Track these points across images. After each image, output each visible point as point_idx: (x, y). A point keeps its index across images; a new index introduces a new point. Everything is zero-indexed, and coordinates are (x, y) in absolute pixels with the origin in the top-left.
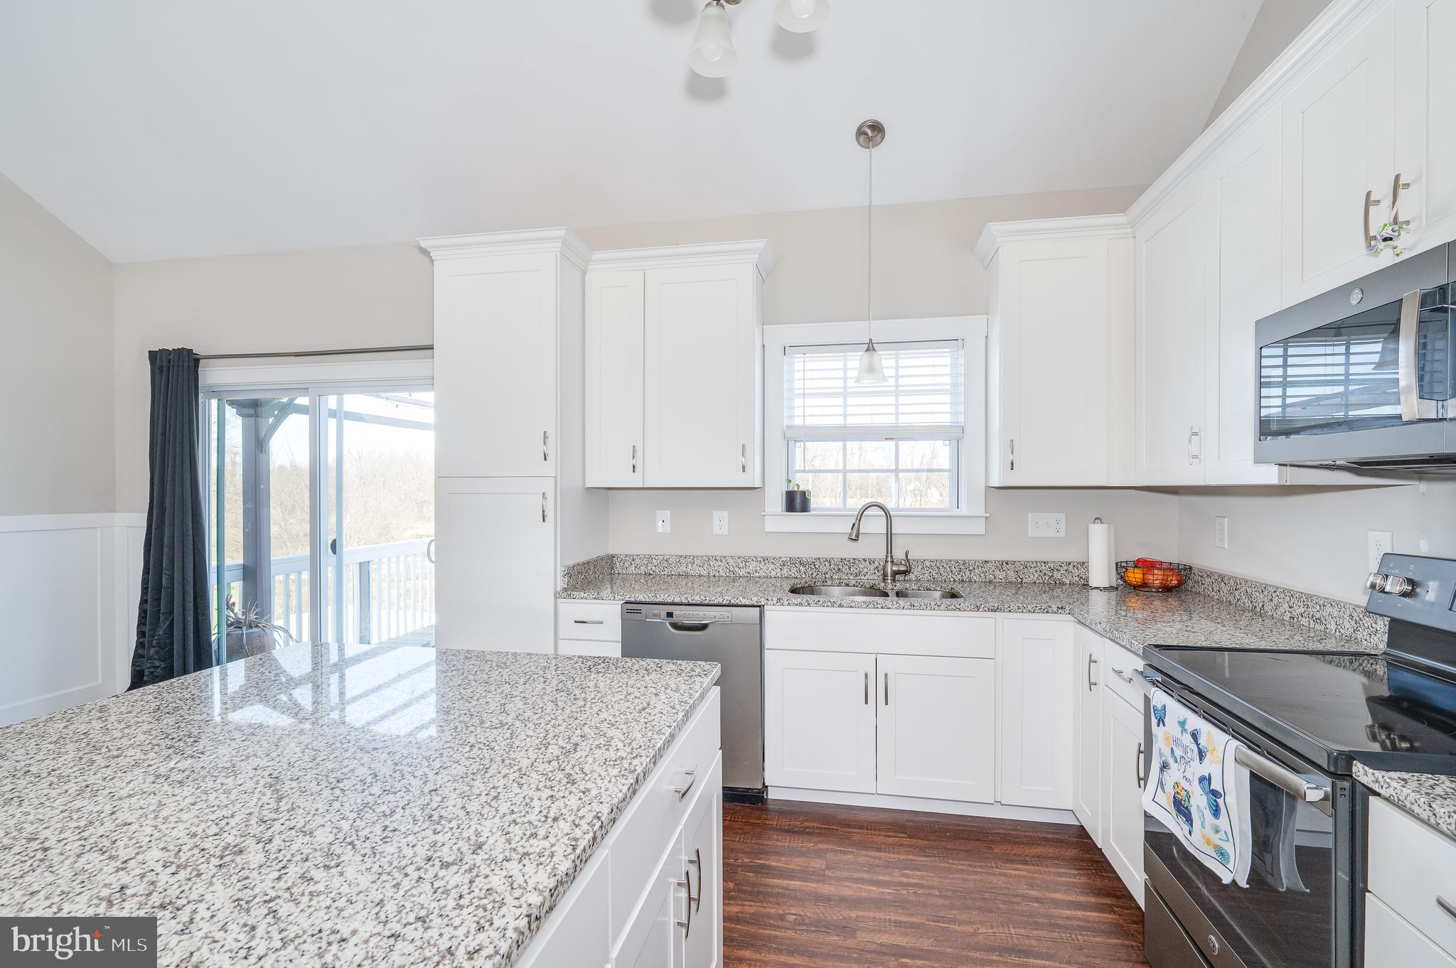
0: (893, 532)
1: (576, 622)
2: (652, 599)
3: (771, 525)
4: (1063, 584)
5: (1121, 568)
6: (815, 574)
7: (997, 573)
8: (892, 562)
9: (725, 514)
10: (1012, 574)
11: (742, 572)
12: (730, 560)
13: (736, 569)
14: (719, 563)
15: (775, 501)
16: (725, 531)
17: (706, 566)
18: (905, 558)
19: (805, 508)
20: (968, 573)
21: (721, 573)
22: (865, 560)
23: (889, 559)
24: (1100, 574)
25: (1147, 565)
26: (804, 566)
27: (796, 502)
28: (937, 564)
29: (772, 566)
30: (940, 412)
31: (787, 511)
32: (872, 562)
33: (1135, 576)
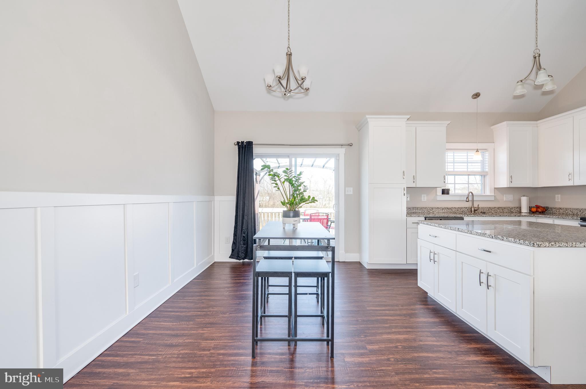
0: (474, 200)
1: (413, 223)
2: (434, 216)
3: (439, 198)
4: (513, 212)
5: (530, 208)
6: (451, 212)
7: (498, 210)
8: (474, 207)
9: (425, 195)
10: (501, 211)
11: (431, 212)
12: (428, 208)
13: (430, 211)
14: (425, 209)
15: (439, 192)
16: (425, 200)
17: (421, 210)
18: (477, 207)
19: (448, 193)
20: (490, 210)
21: (425, 212)
22: (465, 208)
23: (473, 207)
24: (525, 210)
25: (538, 207)
26: (448, 209)
27: (445, 192)
28: (483, 208)
29: (440, 210)
30: (477, 168)
31: (442, 194)
32: (466, 208)
33: (534, 210)
